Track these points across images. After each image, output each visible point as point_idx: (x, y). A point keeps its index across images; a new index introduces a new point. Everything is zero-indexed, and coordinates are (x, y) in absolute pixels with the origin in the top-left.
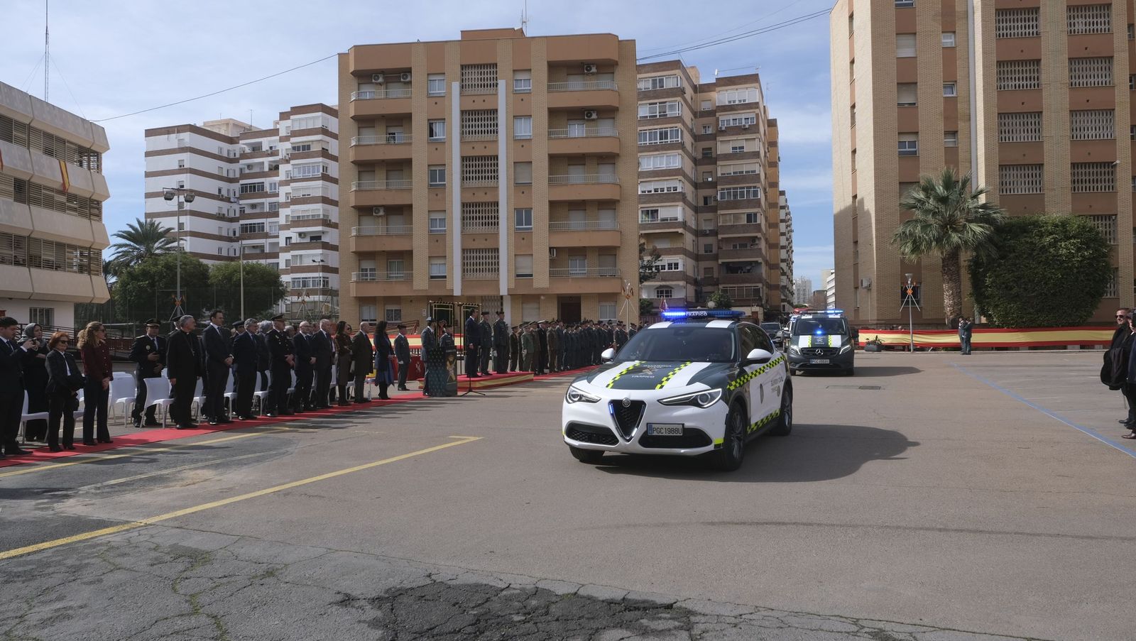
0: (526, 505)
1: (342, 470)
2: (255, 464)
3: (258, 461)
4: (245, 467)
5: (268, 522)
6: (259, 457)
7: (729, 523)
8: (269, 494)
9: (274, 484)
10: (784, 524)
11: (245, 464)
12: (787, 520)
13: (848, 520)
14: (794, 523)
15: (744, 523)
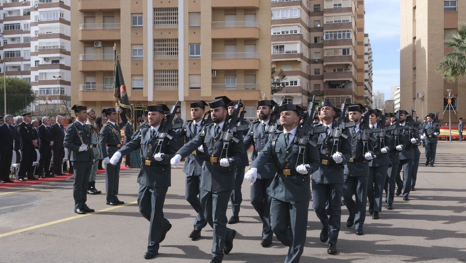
1: (70, 217)
2: (11, 213)
3: (12, 211)
4: (3, 215)
5: (17, 253)
6: (13, 208)
8: (19, 233)
9: (22, 226)
11: (3, 213)
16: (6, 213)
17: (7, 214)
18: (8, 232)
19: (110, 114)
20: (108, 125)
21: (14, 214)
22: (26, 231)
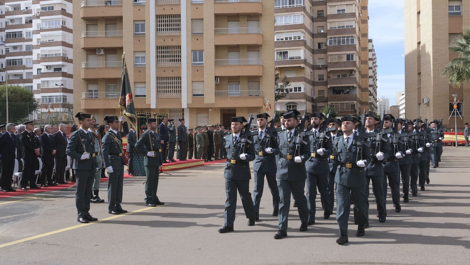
0: (198, 250)
1: (72, 226)
2: (12, 222)
3: (14, 220)
4: (6, 224)
5: (20, 263)
6: (15, 217)
7: (336, 263)
8: (21, 243)
9: (24, 236)
10: (373, 263)
11: (5, 222)
12: (376, 261)
13: (417, 261)
14: (381, 263)
15: (346, 263)
16: (8, 222)
17: (9, 224)
18: (10, 242)
19: (112, 122)
20: (110, 134)
21: (16, 223)
22: (28, 241)
